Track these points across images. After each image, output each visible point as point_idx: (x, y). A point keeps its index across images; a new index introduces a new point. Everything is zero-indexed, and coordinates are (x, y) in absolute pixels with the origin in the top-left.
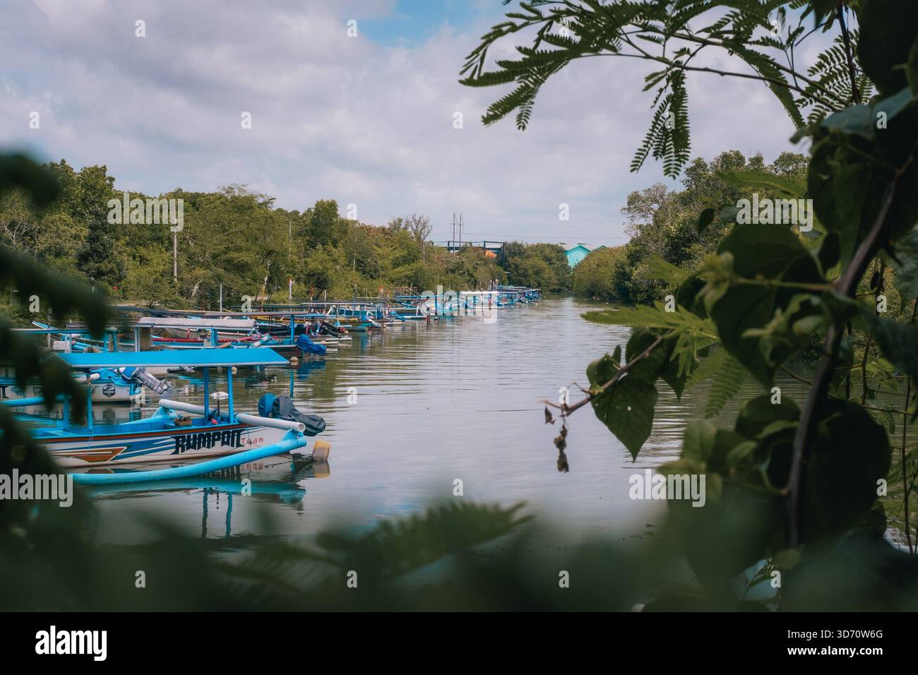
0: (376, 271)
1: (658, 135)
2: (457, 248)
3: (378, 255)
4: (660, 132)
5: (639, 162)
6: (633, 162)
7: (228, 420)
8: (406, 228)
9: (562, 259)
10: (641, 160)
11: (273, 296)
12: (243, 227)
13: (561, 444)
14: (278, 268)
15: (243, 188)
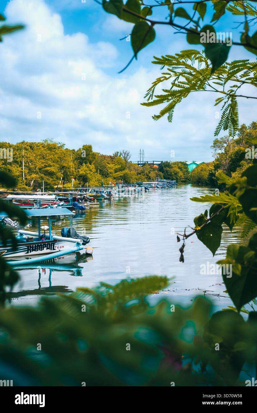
0: (108, 174)
1: (225, 120)
2: (142, 164)
3: (109, 167)
4: (226, 119)
5: (218, 132)
6: (215, 132)
7: (49, 239)
8: (120, 156)
9: (186, 168)
10: (218, 131)
11: (65, 185)
12: (52, 156)
13: (182, 250)
14: (67, 174)
15: (52, 140)
